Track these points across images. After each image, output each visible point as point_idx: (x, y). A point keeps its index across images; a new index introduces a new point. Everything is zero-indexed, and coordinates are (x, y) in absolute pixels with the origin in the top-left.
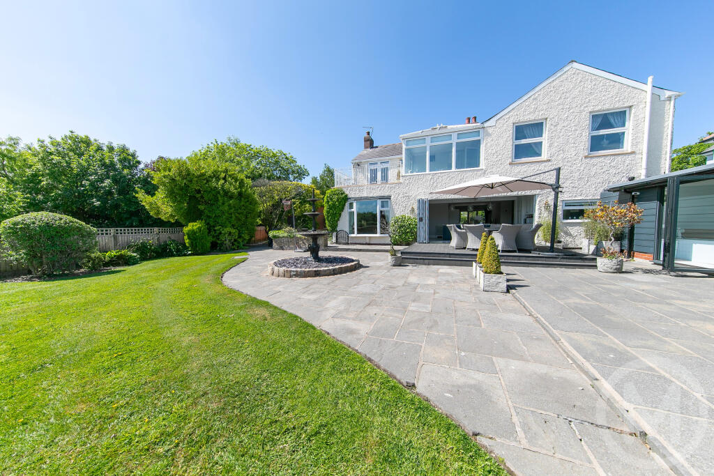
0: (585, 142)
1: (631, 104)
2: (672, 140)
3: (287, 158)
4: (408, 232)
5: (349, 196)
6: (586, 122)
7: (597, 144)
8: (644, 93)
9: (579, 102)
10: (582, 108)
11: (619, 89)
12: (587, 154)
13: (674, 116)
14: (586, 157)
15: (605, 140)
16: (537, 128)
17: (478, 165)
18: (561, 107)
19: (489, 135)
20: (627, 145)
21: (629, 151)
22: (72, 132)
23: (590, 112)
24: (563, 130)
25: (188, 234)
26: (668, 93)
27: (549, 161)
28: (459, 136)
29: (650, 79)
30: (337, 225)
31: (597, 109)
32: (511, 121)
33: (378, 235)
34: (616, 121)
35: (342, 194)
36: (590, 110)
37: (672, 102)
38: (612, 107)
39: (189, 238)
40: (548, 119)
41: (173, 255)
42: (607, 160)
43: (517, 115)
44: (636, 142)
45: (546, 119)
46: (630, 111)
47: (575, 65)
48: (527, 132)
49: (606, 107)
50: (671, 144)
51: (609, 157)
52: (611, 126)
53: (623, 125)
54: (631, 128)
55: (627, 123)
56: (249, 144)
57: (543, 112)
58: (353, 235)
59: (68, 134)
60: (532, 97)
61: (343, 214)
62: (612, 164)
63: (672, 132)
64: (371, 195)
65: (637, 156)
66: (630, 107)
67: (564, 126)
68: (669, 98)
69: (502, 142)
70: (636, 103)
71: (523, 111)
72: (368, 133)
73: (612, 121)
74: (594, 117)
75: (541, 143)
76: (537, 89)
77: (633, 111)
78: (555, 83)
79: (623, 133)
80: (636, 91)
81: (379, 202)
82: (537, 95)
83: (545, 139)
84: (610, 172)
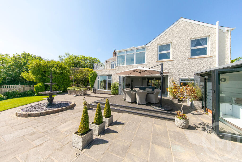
0: (188, 52)
1: (209, 35)
2: (230, 51)
3: (97, 60)
4: (117, 90)
5: (98, 74)
6: (189, 43)
7: (194, 53)
8: (215, 29)
9: (185, 35)
10: (186, 37)
11: (203, 28)
12: (190, 57)
13: (230, 39)
14: (189, 59)
15: (198, 51)
16: (168, 46)
17: (144, 62)
18: (177, 37)
19: (148, 50)
20: (209, 53)
21: (210, 56)
22: (24, 52)
23: (190, 39)
24: (178, 47)
25: (36, 88)
26: (226, 29)
27: (173, 60)
28: (137, 50)
29: (217, 23)
30: (93, 85)
31: (193, 37)
32: (157, 44)
33: (107, 90)
34: (203, 42)
35: (95, 73)
36: (190, 38)
37: (229, 32)
38: (200, 36)
39: (36, 89)
40: (172, 43)
41: (28, 96)
42: (199, 60)
43: (159, 41)
44: (212, 52)
45: (171, 43)
46: (209, 37)
47: (182, 19)
48: (164, 48)
49: (198, 36)
50: (230, 52)
51: (200, 59)
52: (201, 45)
53: (206, 44)
54: (210, 45)
55: (208, 43)
56: (84, 56)
57: (170, 40)
58: (98, 90)
59: (23, 52)
60: (165, 34)
61: (96, 81)
62: (201, 62)
63: (231, 47)
64: (105, 74)
65: (213, 58)
66: (209, 36)
67: (179, 45)
68: (228, 31)
69: (153, 53)
70: (211, 34)
71: (161, 39)
72: (115, 51)
73: (201, 42)
74: (193, 41)
75: (170, 53)
76: (167, 30)
77: (210, 37)
78: (174, 27)
79: (206, 48)
80: (211, 29)
81: (107, 77)
82: (167, 32)
83: (171, 51)
84: (201, 65)
